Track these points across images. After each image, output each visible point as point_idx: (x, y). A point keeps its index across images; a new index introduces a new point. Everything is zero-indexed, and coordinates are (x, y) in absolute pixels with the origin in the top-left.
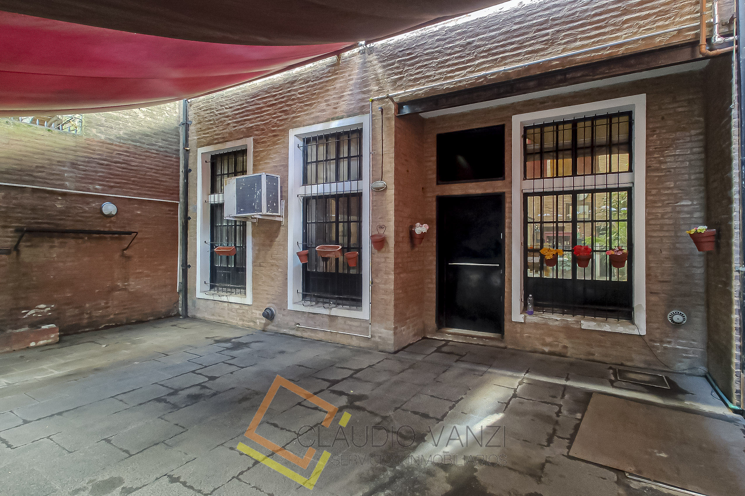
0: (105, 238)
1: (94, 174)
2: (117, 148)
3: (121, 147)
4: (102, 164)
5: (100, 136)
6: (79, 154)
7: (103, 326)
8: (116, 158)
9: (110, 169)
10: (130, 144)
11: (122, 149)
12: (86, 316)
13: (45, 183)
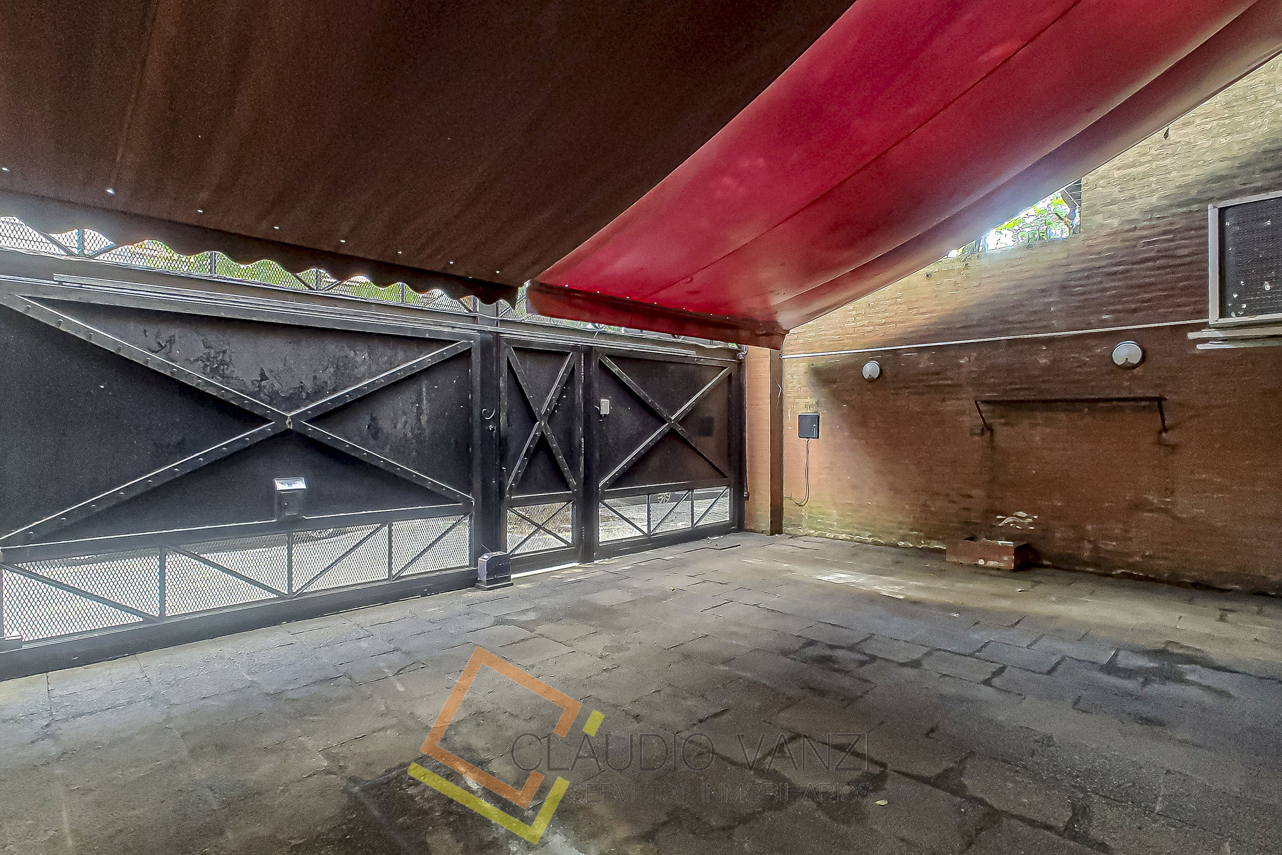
0: (1122, 409)
1: (1099, 295)
2: (1145, 233)
3: (1154, 227)
4: (1115, 273)
5: (1110, 224)
6: (1073, 268)
7: (1119, 571)
8: (1144, 252)
9: (1132, 277)
10: (1174, 215)
11: (1156, 231)
12: (1088, 546)
13: (1025, 328)
